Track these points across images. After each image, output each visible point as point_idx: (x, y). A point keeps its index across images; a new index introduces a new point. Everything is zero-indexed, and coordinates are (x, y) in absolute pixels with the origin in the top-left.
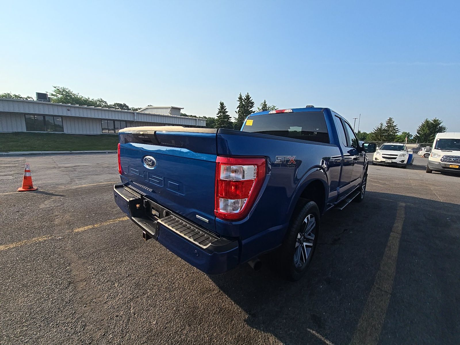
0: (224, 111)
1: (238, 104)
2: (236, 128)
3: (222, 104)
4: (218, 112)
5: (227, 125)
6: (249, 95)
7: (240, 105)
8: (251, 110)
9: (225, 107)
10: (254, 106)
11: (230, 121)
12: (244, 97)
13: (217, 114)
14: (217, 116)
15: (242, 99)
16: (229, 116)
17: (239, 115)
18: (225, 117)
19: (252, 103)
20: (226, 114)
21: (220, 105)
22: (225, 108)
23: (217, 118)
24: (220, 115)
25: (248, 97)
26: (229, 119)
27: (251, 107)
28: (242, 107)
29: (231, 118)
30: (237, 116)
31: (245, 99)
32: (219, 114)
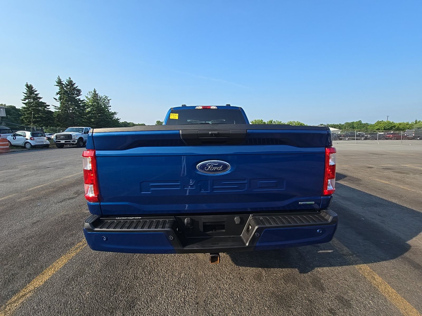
0: (35, 96)
1: (57, 89)
2: (60, 118)
3: (30, 88)
4: (24, 97)
5: (45, 115)
6: (72, 81)
7: (61, 91)
8: (77, 98)
9: (36, 91)
10: (81, 94)
11: (48, 110)
12: (65, 82)
13: (23, 100)
14: (24, 103)
15: (63, 84)
16: (46, 103)
17: (61, 103)
18: (38, 104)
19: (79, 91)
20: (40, 101)
21: (26, 88)
22: (36, 93)
23: (24, 106)
24: (29, 101)
25: (71, 83)
26: (46, 108)
27: (79, 94)
28: (64, 94)
29: (49, 106)
30: (58, 104)
31: (67, 84)
32: (27, 101)
